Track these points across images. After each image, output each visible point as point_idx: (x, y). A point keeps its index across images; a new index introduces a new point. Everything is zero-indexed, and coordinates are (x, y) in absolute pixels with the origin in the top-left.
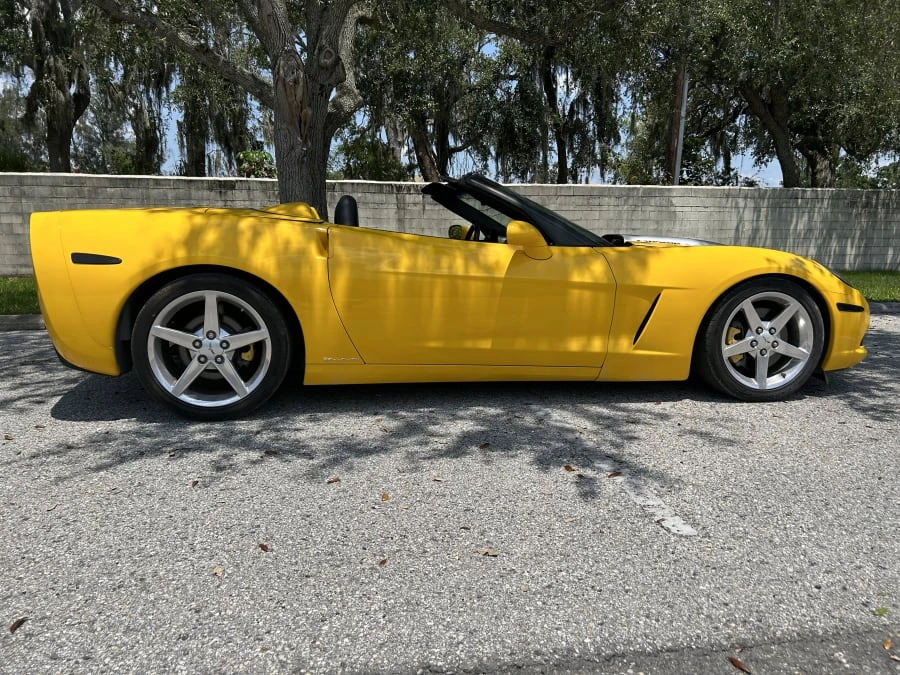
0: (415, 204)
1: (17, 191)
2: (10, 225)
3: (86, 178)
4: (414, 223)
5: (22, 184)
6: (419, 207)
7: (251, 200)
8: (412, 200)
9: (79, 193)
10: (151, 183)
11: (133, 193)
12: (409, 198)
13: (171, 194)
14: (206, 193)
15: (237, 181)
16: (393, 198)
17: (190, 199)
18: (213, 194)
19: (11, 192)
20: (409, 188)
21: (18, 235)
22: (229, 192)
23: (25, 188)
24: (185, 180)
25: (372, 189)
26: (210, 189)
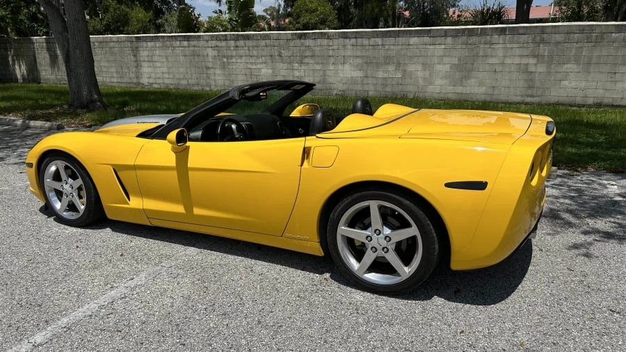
1: (538, 39)
2: (527, 65)
5: (543, 33)
9: (588, 38)
19: (534, 40)
21: (532, 72)
23: (545, 35)
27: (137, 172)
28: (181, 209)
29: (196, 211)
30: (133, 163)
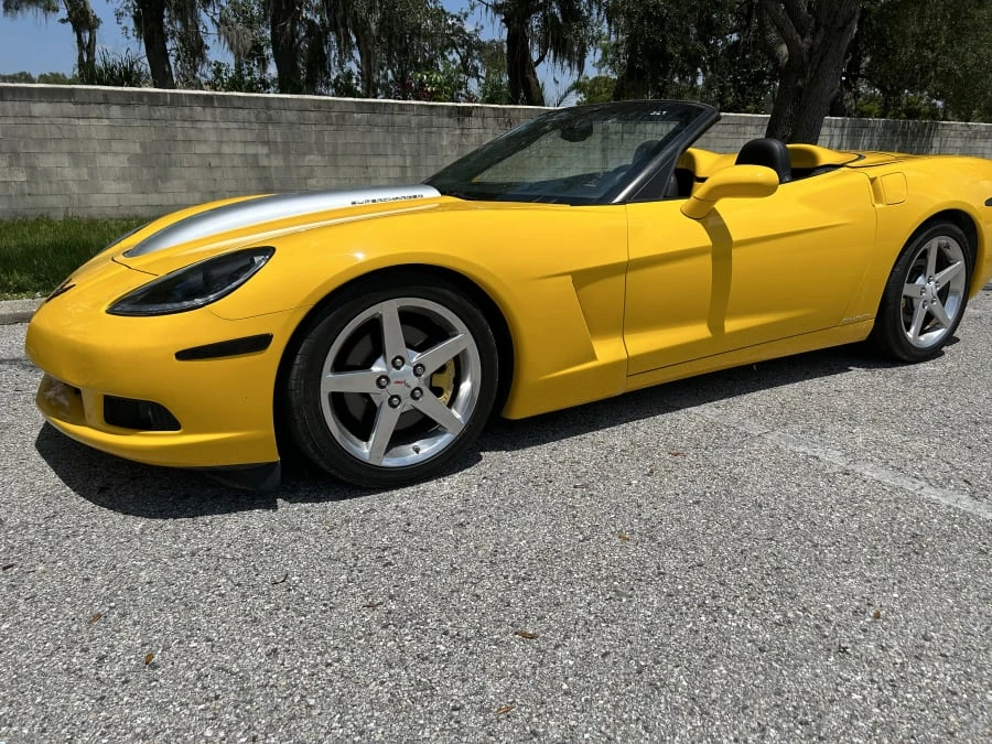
2: (256, 156)
3: (333, 101)
5: (268, 108)
7: (484, 128)
9: (327, 119)
10: (396, 108)
11: (380, 119)
13: (414, 121)
15: (474, 108)
17: (431, 126)
19: (257, 118)
22: (466, 120)
23: (272, 112)
24: (427, 106)
27: (631, 276)
28: (699, 331)
29: (731, 325)
30: (626, 259)
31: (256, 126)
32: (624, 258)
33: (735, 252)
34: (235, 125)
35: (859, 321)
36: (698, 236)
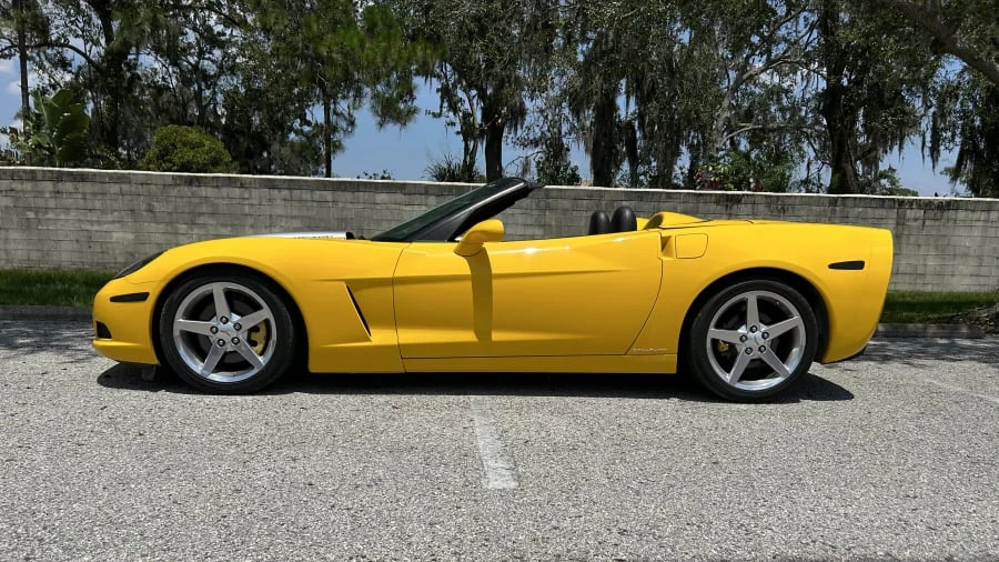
0: (916, 220)
4: (912, 239)
6: (920, 223)
8: (913, 216)
12: (910, 214)
14: (713, 207)
15: (743, 195)
16: (893, 213)
18: (719, 207)
20: (911, 203)
22: (735, 207)
25: (873, 203)
26: (717, 203)
27: (397, 288)
28: (468, 336)
29: (497, 336)
30: (391, 276)
31: (535, 212)
32: (389, 275)
33: (495, 283)
34: (519, 211)
35: (660, 353)
36: (462, 266)
